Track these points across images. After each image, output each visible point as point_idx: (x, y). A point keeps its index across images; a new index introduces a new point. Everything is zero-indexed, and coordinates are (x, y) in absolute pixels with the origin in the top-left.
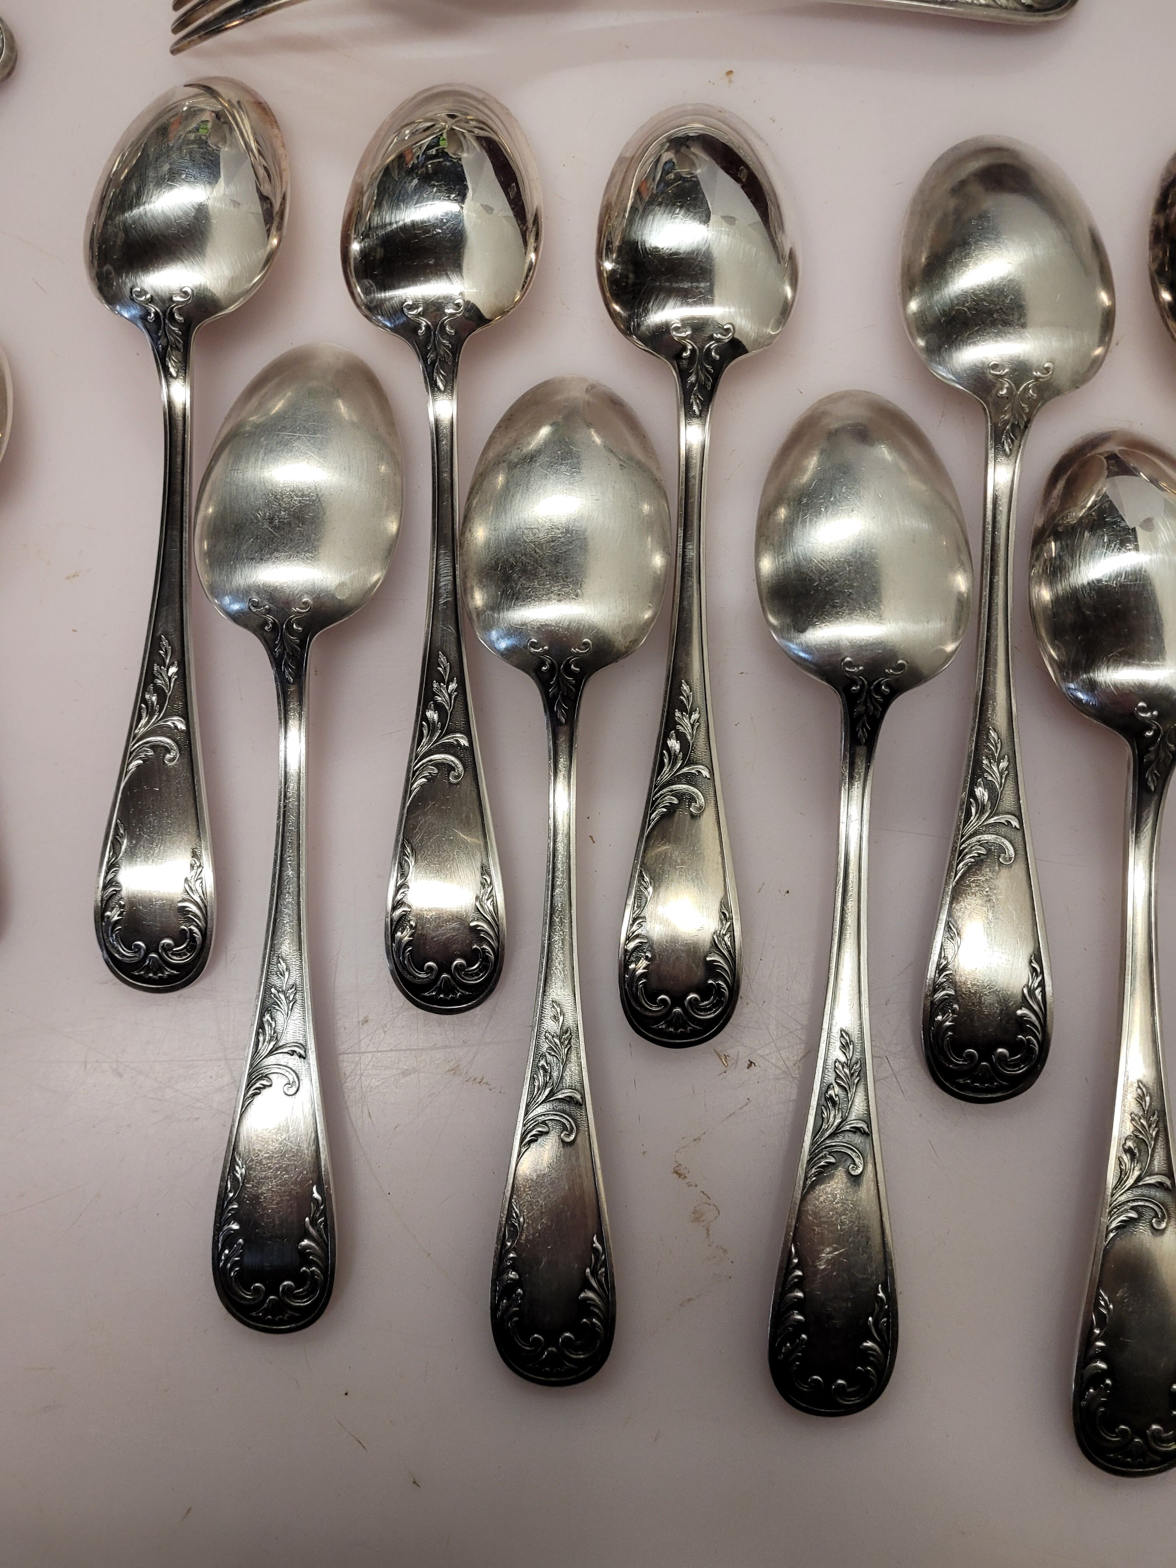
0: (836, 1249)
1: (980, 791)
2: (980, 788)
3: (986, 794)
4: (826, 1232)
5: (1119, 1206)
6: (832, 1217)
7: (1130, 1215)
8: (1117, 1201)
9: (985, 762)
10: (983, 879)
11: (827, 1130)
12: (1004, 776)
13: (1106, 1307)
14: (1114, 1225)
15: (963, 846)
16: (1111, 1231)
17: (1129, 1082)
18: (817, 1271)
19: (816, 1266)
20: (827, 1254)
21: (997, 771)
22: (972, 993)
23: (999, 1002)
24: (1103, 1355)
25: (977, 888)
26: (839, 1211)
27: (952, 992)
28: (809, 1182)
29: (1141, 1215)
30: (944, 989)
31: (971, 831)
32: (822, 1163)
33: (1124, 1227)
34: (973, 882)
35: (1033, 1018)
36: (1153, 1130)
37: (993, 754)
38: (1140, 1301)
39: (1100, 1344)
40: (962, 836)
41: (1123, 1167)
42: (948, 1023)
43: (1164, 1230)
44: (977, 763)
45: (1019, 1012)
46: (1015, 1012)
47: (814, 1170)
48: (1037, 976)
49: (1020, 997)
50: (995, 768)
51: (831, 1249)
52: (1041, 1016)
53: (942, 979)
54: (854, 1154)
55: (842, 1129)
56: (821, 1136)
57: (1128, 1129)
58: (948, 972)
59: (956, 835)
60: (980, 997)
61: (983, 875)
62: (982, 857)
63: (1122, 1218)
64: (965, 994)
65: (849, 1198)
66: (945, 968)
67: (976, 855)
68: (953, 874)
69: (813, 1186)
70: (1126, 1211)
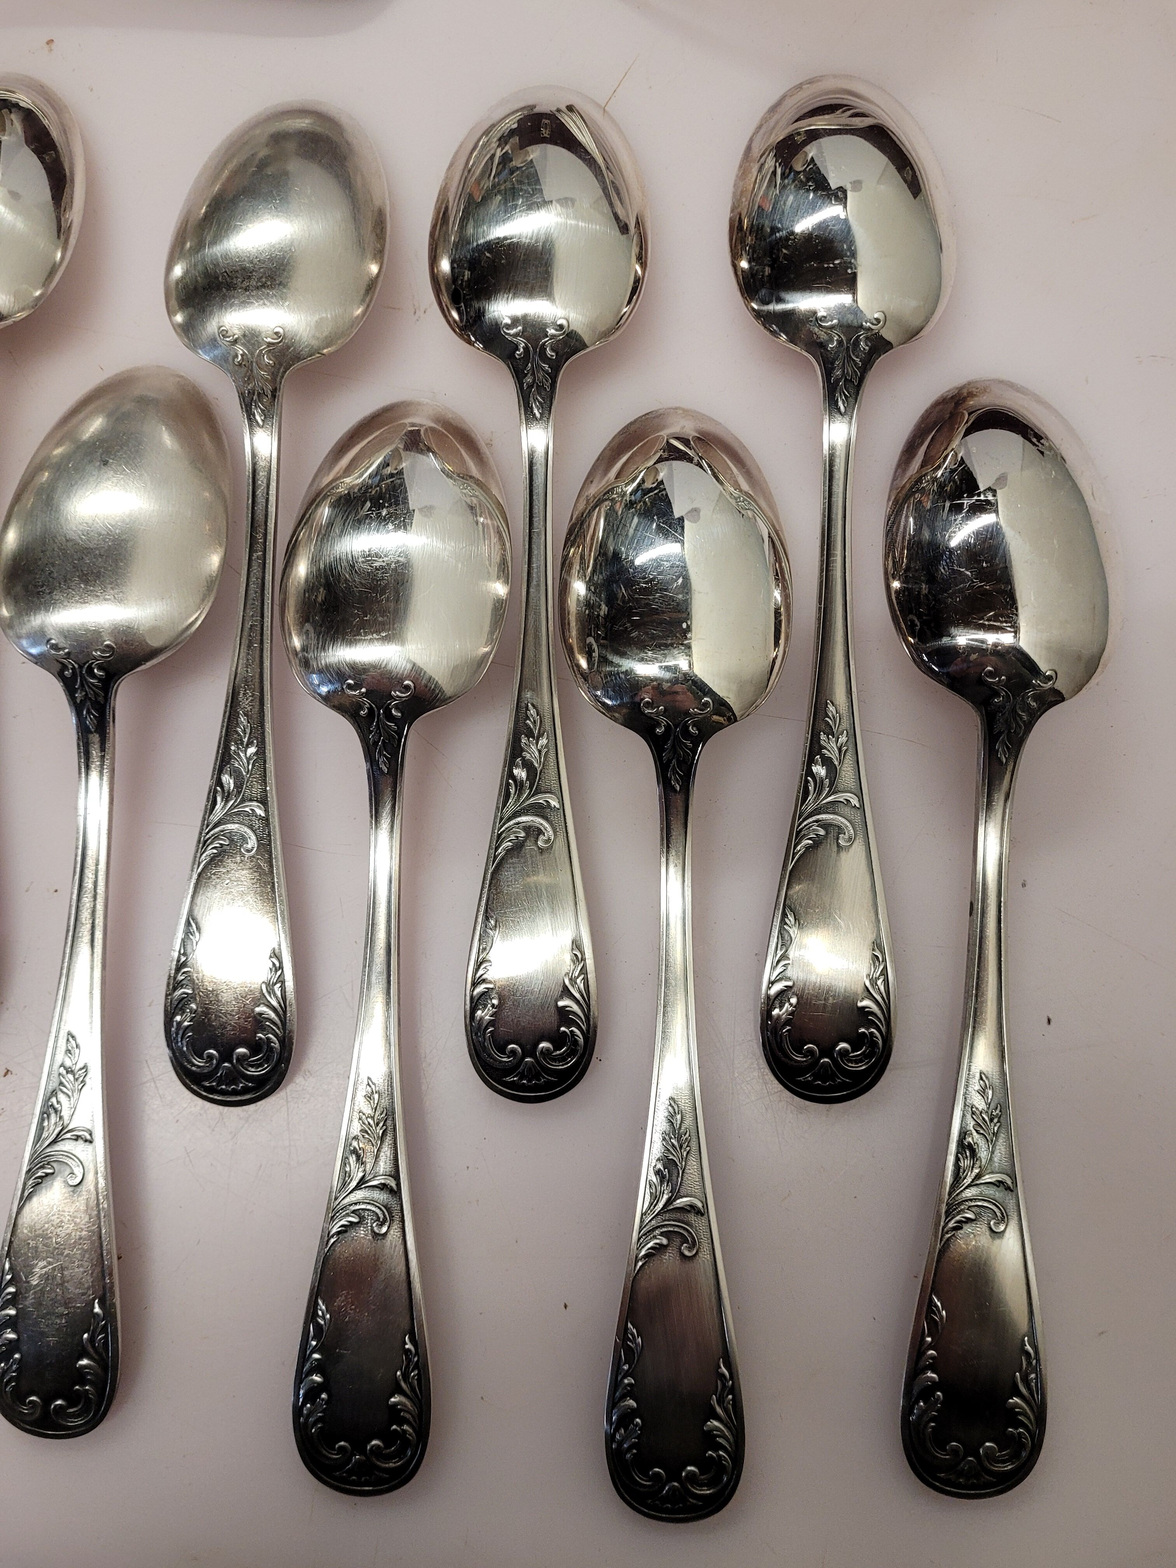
0: (49, 1263)
1: (226, 778)
2: (226, 776)
3: (232, 781)
4: (41, 1246)
5: (341, 1209)
6: (47, 1230)
7: (351, 1219)
8: (341, 1204)
9: (233, 748)
10: (224, 870)
11: (46, 1139)
12: (252, 762)
13: (323, 1317)
14: (334, 1230)
15: (208, 836)
16: (332, 1236)
17: (359, 1079)
18: (30, 1288)
19: (28, 1282)
20: (40, 1268)
21: (244, 758)
22: (210, 991)
23: (236, 999)
24: (319, 1368)
25: (218, 880)
26: (55, 1223)
27: (190, 991)
28: (26, 1194)
29: (362, 1219)
30: (182, 987)
31: (216, 819)
32: (39, 1174)
33: (346, 1231)
34: (214, 874)
35: (273, 1015)
36: (381, 1129)
37: (241, 740)
38: (358, 1310)
39: (316, 1356)
40: (208, 826)
41: (348, 1169)
42: (186, 1024)
43: (386, 1233)
44: (227, 748)
45: (257, 1010)
46: (253, 1011)
47: (31, 1182)
48: (276, 971)
49: (257, 994)
50: (242, 755)
51: (45, 1264)
52: (281, 1012)
53: (180, 977)
54: (74, 1163)
55: (63, 1137)
56: (41, 1146)
57: (355, 1128)
58: (186, 970)
59: (203, 825)
60: (217, 995)
61: (224, 867)
62: (225, 847)
63: (343, 1222)
64: (202, 992)
65: (66, 1209)
66: (184, 964)
67: (218, 845)
68: (196, 866)
69: (30, 1196)
70: (348, 1215)
